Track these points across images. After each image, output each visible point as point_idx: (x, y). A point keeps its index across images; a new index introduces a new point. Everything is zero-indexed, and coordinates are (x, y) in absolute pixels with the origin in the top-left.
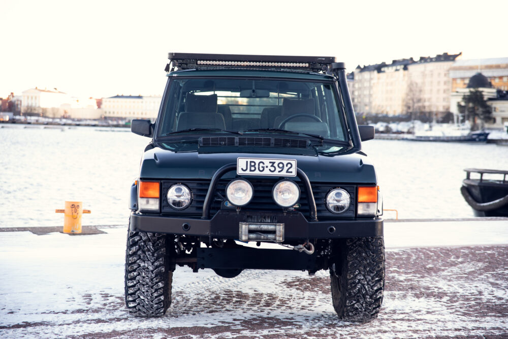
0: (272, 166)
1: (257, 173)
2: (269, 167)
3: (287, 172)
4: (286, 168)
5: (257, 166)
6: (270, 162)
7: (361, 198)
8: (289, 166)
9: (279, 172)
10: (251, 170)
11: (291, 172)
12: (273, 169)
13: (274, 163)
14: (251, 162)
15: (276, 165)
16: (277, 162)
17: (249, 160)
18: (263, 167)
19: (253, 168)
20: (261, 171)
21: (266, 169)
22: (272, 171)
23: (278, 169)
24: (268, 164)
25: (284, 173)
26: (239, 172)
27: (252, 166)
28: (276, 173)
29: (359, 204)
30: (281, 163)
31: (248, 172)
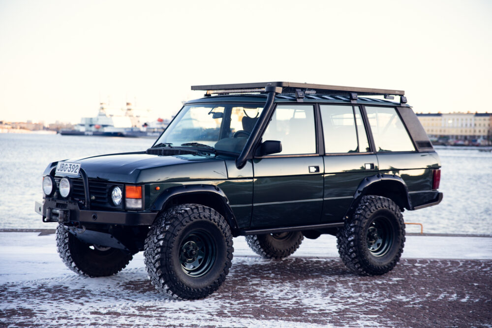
0: (70, 168)
1: (63, 172)
3: (75, 172)
4: (75, 169)
7: (128, 194)
10: (61, 171)
12: (69, 169)
13: (71, 165)
14: (63, 164)
15: (71, 167)
19: (62, 169)
20: (65, 171)
21: (67, 169)
22: (69, 171)
23: (72, 170)
24: (69, 166)
25: (73, 173)
26: (57, 171)
27: (63, 167)
28: (70, 173)
29: (127, 199)
30: (74, 165)
31: (60, 171)
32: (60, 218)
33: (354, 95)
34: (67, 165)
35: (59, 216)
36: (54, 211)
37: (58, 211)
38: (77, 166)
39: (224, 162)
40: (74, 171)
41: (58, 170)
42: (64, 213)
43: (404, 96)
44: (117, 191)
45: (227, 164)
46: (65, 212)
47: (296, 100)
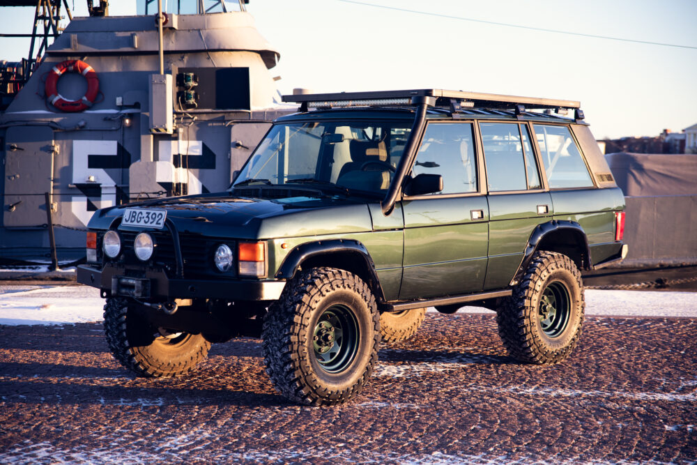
0: (148, 217)
1: (135, 223)
2: (145, 218)
3: (157, 223)
4: (157, 219)
5: (136, 217)
6: (147, 213)
8: (160, 216)
9: (151, 223)
10: (132, 222)
11: (160, 224)
12: (147, 220)
13: (149, 213)
14: (134, 212)
15: (150, 216)
16: (152, 212)
17: (133, 210)
18: (141, 218)
19: (133, 219)
20: (138, 222)
21: (142, 220)
22: (146, 222)
23: (151, 220)
24: (145, 215)
25: (154, 225)
26: (124, 222)
27: (133, 216)
28: (148, 224)
29: (240, 263)
30: (155, 214)
31: (129, 223)
32: (137, 292)
33: (521, 109)
34: (141, 213)
35: (136, 289)
36: (124, 281)
37: (131, 282)
38: (161, 214)
39: (366, 206)
40: (155, 222)
41: (126, 221)
42: (142, 284)
43: (580, 109)
44: (224, 251)
45: (371, 209)
46: (144, 283)
47: (452, 116)
